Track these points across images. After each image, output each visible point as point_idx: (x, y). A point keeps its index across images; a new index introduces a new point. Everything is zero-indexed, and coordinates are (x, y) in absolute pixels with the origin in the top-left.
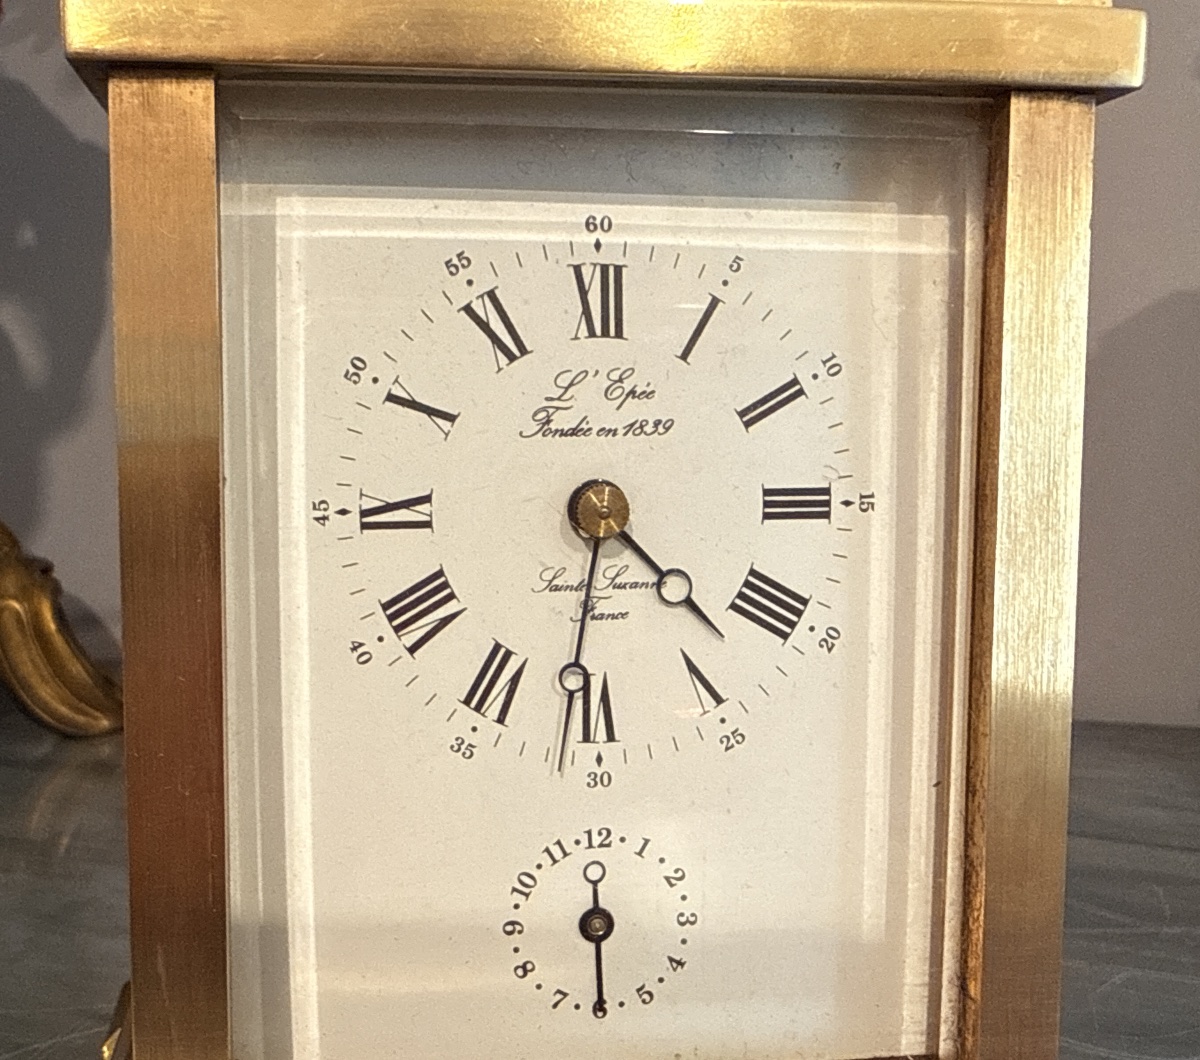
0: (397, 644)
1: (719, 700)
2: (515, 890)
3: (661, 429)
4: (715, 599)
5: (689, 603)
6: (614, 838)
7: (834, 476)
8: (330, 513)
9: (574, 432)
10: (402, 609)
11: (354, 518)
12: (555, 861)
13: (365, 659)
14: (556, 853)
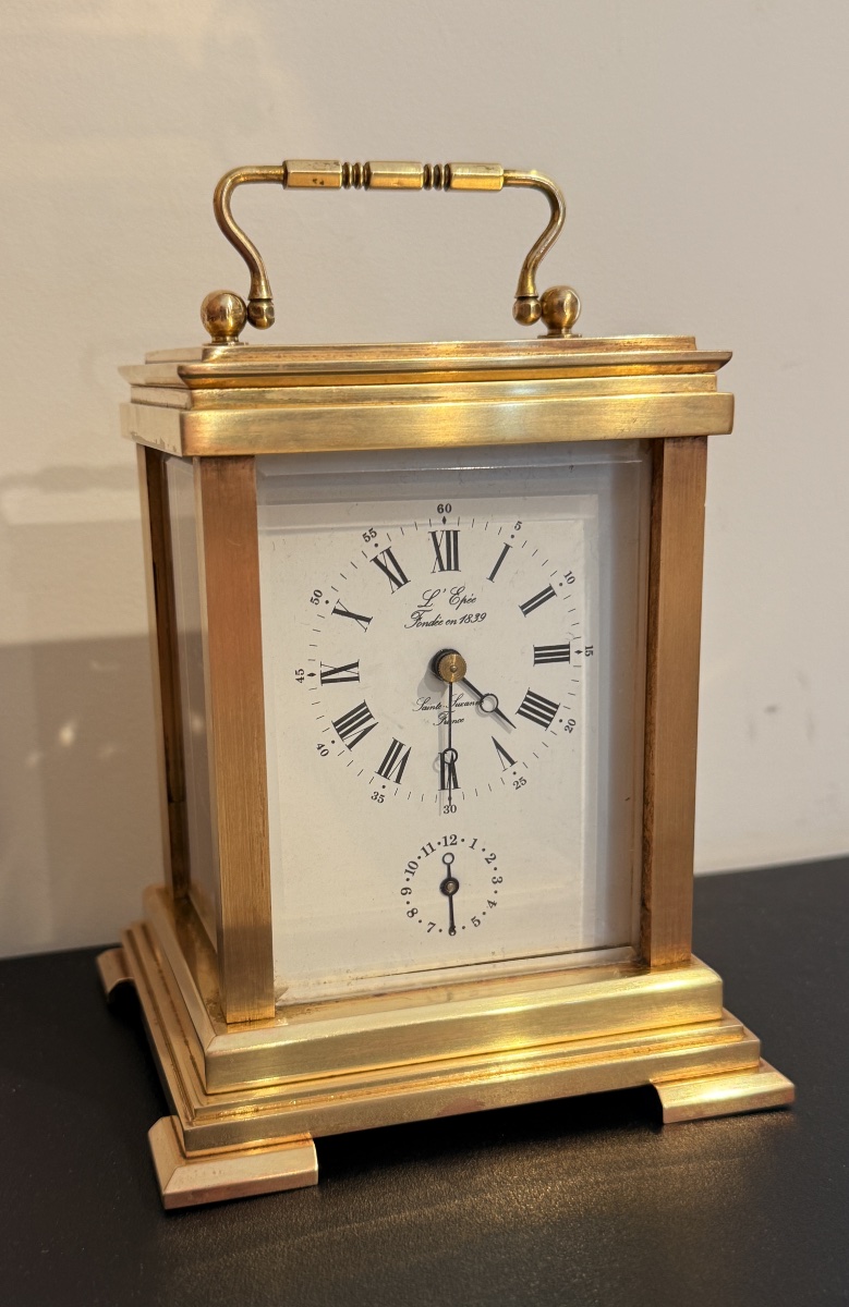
0: (341, 745)
1: (512, 762)
2: (407, 871)
3: (480, 619)
4: (510, 708)
5: (497, 711)
6: (459, 840)
7: (571, 637)
8: (305, 676)
9: (434, 623)
10: (344, 726)
11: (318, 678)
12: (427, 854)
13: (325, 753)
14: (428, 850)
